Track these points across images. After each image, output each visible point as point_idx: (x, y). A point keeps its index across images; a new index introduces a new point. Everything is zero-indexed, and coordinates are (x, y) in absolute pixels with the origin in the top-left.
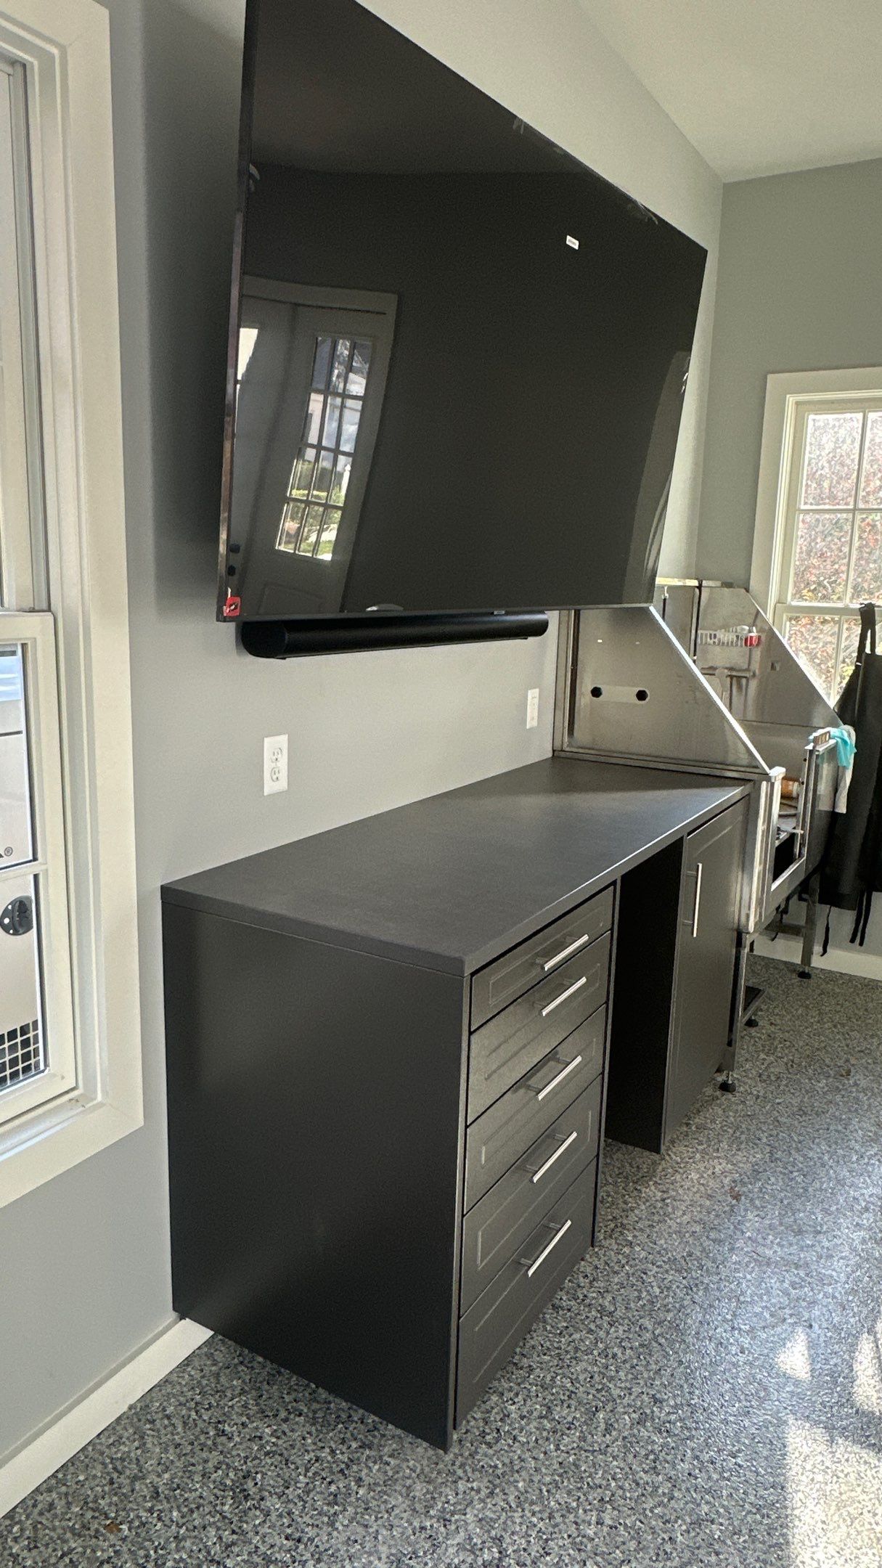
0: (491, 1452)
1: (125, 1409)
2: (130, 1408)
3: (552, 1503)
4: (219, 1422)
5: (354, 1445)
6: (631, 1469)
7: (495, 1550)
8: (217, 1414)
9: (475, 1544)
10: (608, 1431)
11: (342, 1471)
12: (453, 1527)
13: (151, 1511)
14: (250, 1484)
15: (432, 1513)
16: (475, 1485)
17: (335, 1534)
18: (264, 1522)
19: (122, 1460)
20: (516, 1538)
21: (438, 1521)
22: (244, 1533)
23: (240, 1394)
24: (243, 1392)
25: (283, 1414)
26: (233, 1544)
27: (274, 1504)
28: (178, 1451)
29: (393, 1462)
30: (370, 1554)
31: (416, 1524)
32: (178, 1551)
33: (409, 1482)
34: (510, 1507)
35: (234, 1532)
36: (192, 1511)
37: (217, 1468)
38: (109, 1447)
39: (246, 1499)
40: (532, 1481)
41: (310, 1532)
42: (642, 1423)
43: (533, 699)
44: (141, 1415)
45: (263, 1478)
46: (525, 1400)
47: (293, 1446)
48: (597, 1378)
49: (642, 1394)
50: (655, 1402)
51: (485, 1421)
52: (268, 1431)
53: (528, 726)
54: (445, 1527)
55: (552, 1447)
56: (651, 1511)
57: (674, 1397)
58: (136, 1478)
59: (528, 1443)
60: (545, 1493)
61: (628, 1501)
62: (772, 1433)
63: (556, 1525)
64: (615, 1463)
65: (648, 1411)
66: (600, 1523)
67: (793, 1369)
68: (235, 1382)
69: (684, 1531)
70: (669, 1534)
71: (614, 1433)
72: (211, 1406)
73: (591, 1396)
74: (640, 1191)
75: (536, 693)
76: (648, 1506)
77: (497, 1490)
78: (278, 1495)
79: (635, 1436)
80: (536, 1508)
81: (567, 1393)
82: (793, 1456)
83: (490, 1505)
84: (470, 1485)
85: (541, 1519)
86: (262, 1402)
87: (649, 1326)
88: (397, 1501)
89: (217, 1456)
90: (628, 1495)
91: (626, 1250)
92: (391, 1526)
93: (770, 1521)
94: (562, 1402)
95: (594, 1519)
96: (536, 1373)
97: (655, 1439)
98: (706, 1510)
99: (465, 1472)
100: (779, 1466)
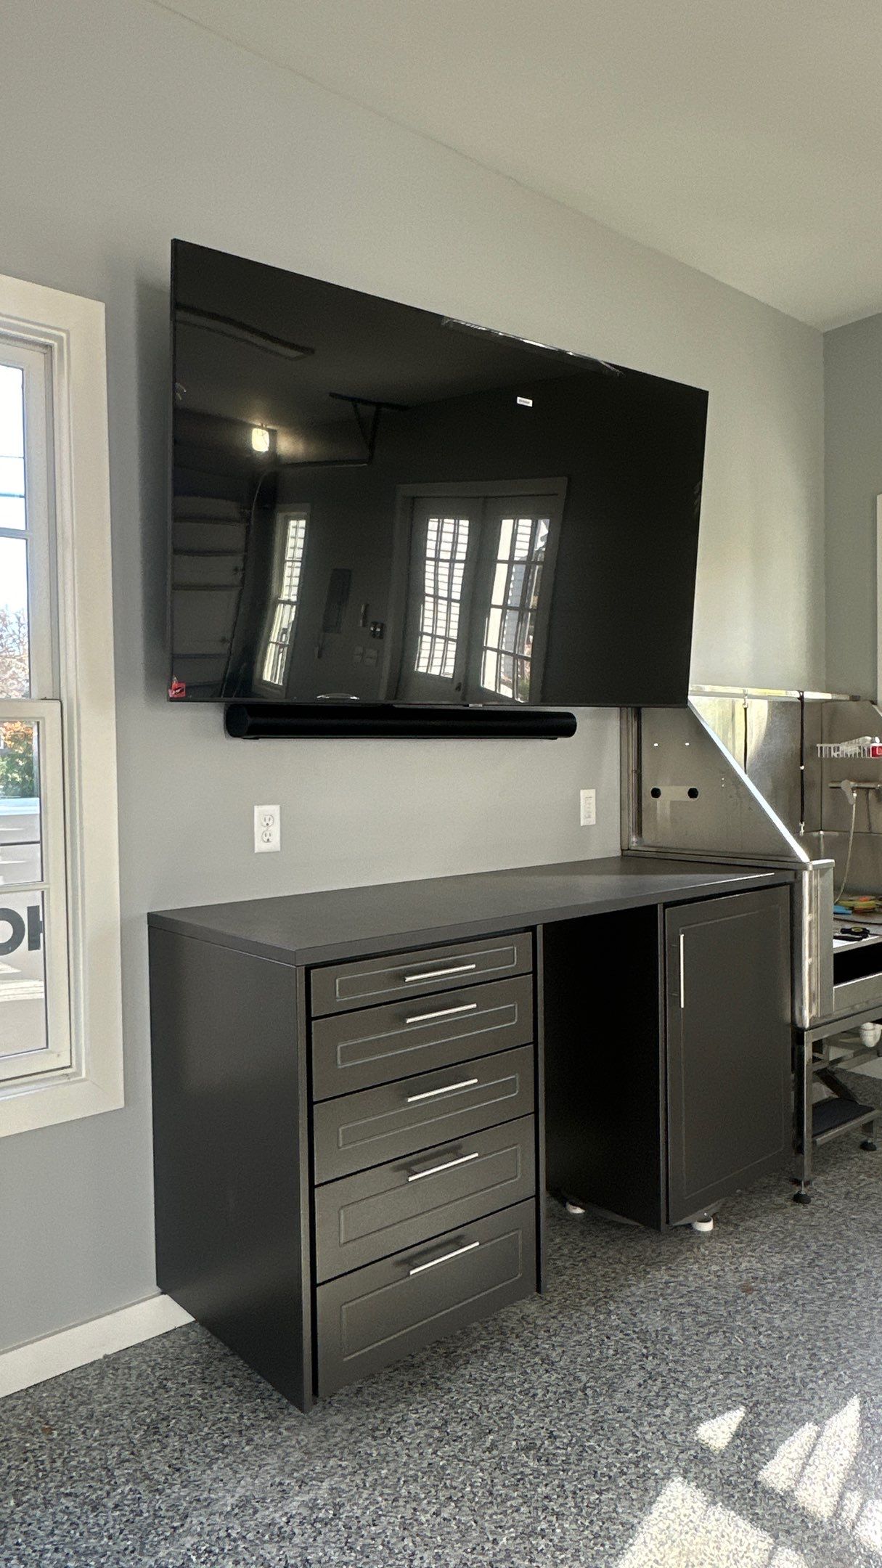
0: (374, 1443)
1: (101, 1357)
2: (106, 1357)
3: (403, 1491)
4: (166, 1379)
5: (262, 1415)
7: (331, 1512)
8: (168, 1373)
9: (318, 1504)
11: (240, 1432)
12: (307, 1488)
13: (80, 1426)
14: (165, 1423)
15: (295, 1475)
16: (344, 1464)
17: (209, 1472)
18: (159, 1452)
19: (81, 1389)
20: (355, 1508)
21: (296, 1482)
22: (139, 1456)
23: (194, 1364)
24: (196, 1363)
25: (219, 1383)
26: (128, 1461)
27: (174, 1442)
28: (124, 1392)
29: (285, 1433)
30: (228, 1491)
31: (277, 1480)
32: (85, 1455)
33: (289, 1450)
34: (365, 1485)
35: (132, 1453)
36: (110, 1433)
37: (145, 1409)
38: (76, 1379)
39: (155, 1433)
40: (396, 1471)
41: (190, 1466)
42: (527, 1449)
43: (588, 798)
44: (111, 1363)
45: (176, 1423)
46: (428, 1412)
47: (213, 1406)
48: (506, 1409)
49: (543, 1428)
50: (550, 1437)
51: (383, 1421)
52: (199, 1392)
53: (582, 823)
54: (300, 1487)
55: (430, 1450)
56: (491, 1516)
57: (572, 1436)
58: (82, 1403)
59: (411, 1443)
60: (402, 1483)
61: (473, 1504)
62: (651, 1483)
63: (396, 1507)
64: (481, 1474)
65: (539, 1443)
66: (437, 1514)
67: (710, 1438)
68: (194, 1355)
69: (512, 1537)
70: (495, 1537)
71: (495, 1452)
72: (166, 1367)
73: (491, 1421)
74: (648, 1273)
75: (592, 793)
76: (490, 1512)
77: (361, 1472)
78: (181, 1437)
79: (513, 1458)
80: (387, 1491)
81: (471, 1415)
82: (661, 1505)
83: (348, 1480)
84: (340, 1463)
85: (386, 1500)
86: (207, 1372)
87: (584, 1378)
88: (273, 1460)
89: (149, 1401)
90: (477, 1499)
91: (602, 1317)
92: (257, 1477)
93: (602, 1549)
94: (462, 1420)
95: (433, 1510)
96: (451, 1395)
97: (531, 1464)
98: (543, 1527)
99: (342, 1453)
100: (640, 1509)
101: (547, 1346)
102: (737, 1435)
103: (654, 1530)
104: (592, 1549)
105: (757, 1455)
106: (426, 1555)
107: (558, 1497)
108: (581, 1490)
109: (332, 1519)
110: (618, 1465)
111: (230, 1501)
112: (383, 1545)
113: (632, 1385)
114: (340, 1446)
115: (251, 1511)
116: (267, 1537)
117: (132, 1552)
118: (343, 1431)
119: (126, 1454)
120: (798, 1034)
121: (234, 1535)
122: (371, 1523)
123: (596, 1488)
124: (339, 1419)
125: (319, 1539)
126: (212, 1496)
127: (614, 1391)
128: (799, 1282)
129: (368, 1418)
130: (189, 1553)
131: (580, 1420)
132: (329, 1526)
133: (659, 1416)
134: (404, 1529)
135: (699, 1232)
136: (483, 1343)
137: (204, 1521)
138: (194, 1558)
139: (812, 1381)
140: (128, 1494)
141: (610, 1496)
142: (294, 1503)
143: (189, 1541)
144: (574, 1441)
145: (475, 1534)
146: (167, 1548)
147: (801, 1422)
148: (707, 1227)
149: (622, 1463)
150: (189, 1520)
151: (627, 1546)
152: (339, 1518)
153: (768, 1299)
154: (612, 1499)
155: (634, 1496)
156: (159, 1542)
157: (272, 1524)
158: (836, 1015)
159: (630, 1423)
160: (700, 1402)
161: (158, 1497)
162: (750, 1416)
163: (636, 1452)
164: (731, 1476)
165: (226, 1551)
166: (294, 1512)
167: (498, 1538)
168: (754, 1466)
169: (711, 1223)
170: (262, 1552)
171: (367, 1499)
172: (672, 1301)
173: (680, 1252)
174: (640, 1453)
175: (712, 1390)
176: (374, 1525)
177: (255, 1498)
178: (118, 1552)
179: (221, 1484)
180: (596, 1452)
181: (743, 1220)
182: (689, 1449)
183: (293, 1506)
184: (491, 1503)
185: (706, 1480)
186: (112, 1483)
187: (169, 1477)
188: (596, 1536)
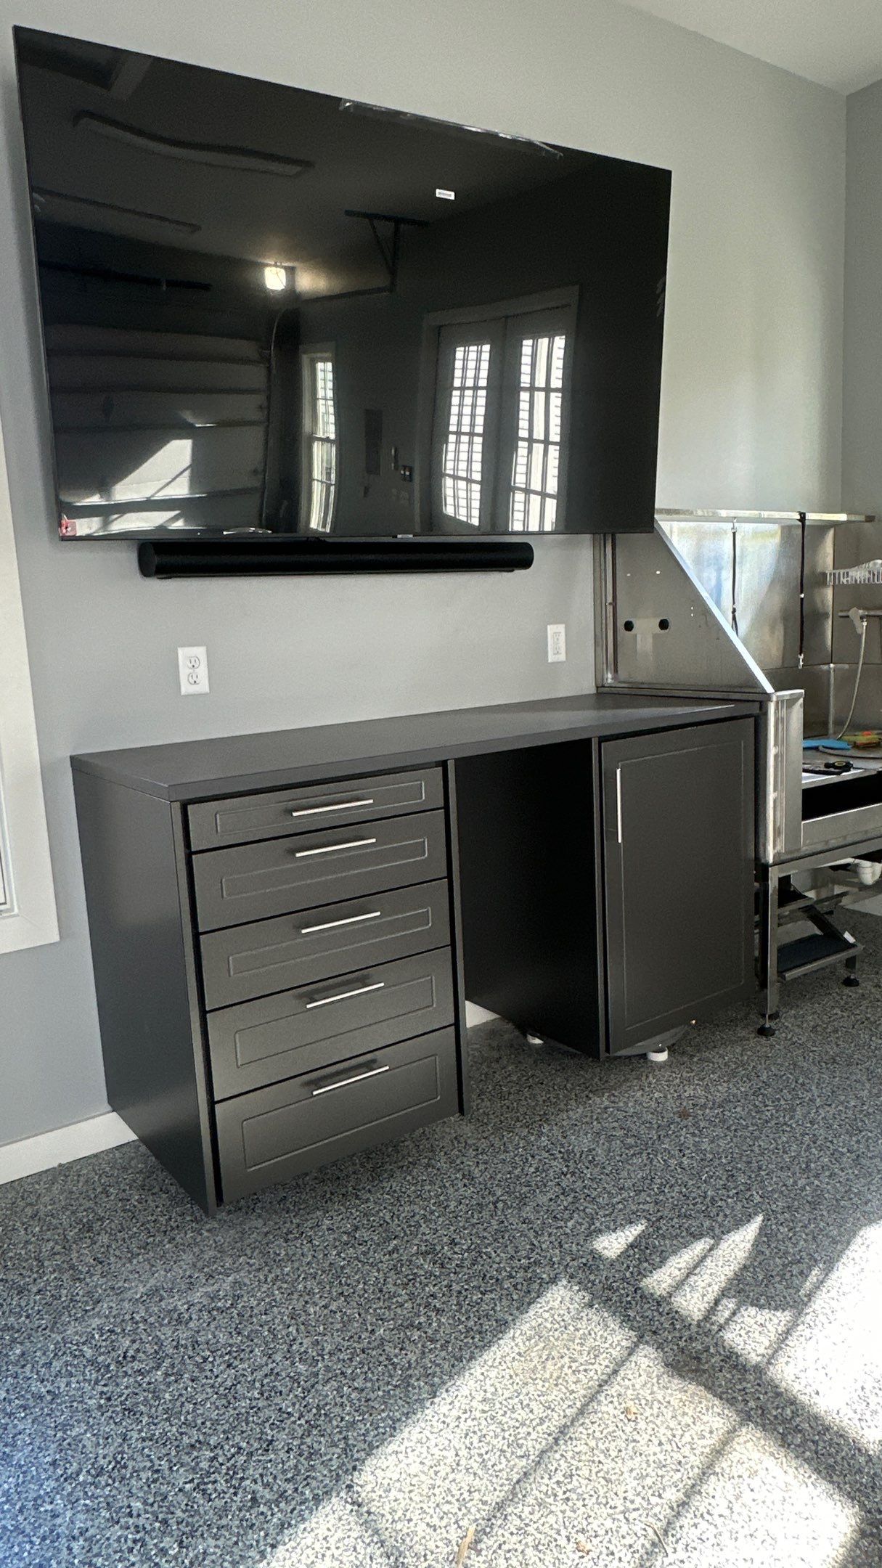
0: (285, 1245)
1: (56, 1165)
2: (60, 1165)
3: (300, 1286)
4: (109, 1186)
5: (188, 1218)
6: (385, 1280)
7: (230, 1302)
8: (112, 1180)
9: (219, 1295)
10: (390, 1253)
11: (165, 1231)
13: (24, 1224)
14: (100, 1223)
15: (205, 1270)
16: (252, 1261)
17: (128, 1265)
18: (88, 1247)
19: (31, 1192)
20: (252, 1299)
21: (205, 1276)
22: (69, 1250)
23: (138, 1173)
24: (141, 1172)
25: (156, 1190)
26: (59, 1253)
27: (104, 1239)
28: (69, 1195)
29: (206, 1234)
30: (142, 1282)
31: (188, 1273)
32: (22, 1248)
33: (205, 1248)
34: (266, 1280)
35: (64, 1248)
36: (49, 1230)
37: (85, 1210)
38: (29, 1184)
39: (88, 1232)
40: (298, 1269)
41: (113, 1259)
42: (425, 1254)
43: (556, 634)
44: (63, 1171)
45: (110, 1223)
46: (342, 1219)
47: (145, 1210)
48: (417, 1218)
49: (446, 1236)
50: (451, 1244)
51: (298, 1226)
52: (137, 1197)
53: (550, 661)
54: (207, 1280)
55: (334, 1253)
56: (375, 1310)
57: (472, 1244)
58: (31, 1204)
59: (318, 1246)
60: (301, 1279)
61: (362, 1300)
62: (536, 1286)
63: (290, 1299)
64: (376, 1274)
65: (438, 1248)
66: (325, 1307)
67: (605, 1248)
68: (140, 1166)
69: (389, 1329)
70: (374, 1327)
71: (395, 1255)
72: (112, 1175)
73: (399, 1228)
74: (590, 1099)
75: (561, 628)
76: (375, 1306)
77: (266, 1268)
78: (111, 1234)
79: (411, 1261)
80: (285, 1286)
81: (382, 1222)
82: (539, 1305)
83: (251, 1276)
84: (248, 1261)
85: (282, 1293)
86: (147, 1181)
87: (499, 1193)
88: (188, 1257)
89: (91, 1204)
90: (366, 1295)
91: (533, 1138)
92: (170, 1270)
93: (471, 1341)
94: (372, 1227)
95: (323, 1303)
96: (368, 1205)
97: (426, 1267)
98: (421, 1321)
99: (253, 1252)
100: (518, 1309)
101: (471, 1164)
102: (632, 1246)
103: (525, 1327)
104: (462, 1341)
105: (646, 1265)
106: (305, 1341)
107: (444, 1295)
108: (466, 1290)
109: (228, 1308)
110: (508, 1269)
111: (142, 1290)
112: (269, 1331)
113: (543, 1199)
114: (253, 1246)
115: (157, 1299)
116: (166, 1321)
117: (45, 1329)
118: (258, 1234)
119: (58, 1248)
120: (762, 870)
121: (137, 1318)
122: (263, 1312)
123: (481, 1289)
124: (259, 1223)
125: (213, 1325)
126: (126, 1285)
127: (525, 1204)
128: (738, 1109)
129: (285, 1223)
130: (94, 1332)
131: (485, 1229)
132: (224, 1314)
133: (561, 1227)
134: (292, 1318)
135: (652, 1062)
136: (411, 1160)
137: (114, 1305)
138: (97, 1336)
139: (721, 1200)
140: (53, 1281)
141: (493, 1296)
142: (198, 1294)
143: (96, 1322)
144: (473, 1247)
145: (356, 1325)
146: (75, 1327)
147: (697, 1237)
148: (662, 1057)
149: (513, 1268)
150: (100, 1304)
151: (495, 1339)
152: (236, 1308)
153: (702, 1124)
154: (493, 1299)
155: (515, 1297)
156: (69, 1322)
157: (175, 1309)
158: (805, 849)
159: (531, 1234)
160: (605, 1216)
161: (77, 1285)
162: (651, 1230)
163: (529, 1259)
164: (614, 1282)
165: (126, 1331)
166: (196, 1301)
167: (376, 1329)
168: (640, 1273)
169: (666, 1053)
170: (158, 1333)
171: (265, 1292)
172: (607, 1125)
173: (626, 1080)
174: (532, 1260)
175: (620, 1206)
176: (266, 1314)
177: (163, 1288)
178: (32, 1329)
179: (137, 1276)
180: (490, 1258)
181: (699, 1051)
182: (582, 1257)
183: (197, 1296)
184: (379, 1299)
185: (590, 1285)
186: (41, 1272)
187: (92, 1269)
188: (469, 1330)
